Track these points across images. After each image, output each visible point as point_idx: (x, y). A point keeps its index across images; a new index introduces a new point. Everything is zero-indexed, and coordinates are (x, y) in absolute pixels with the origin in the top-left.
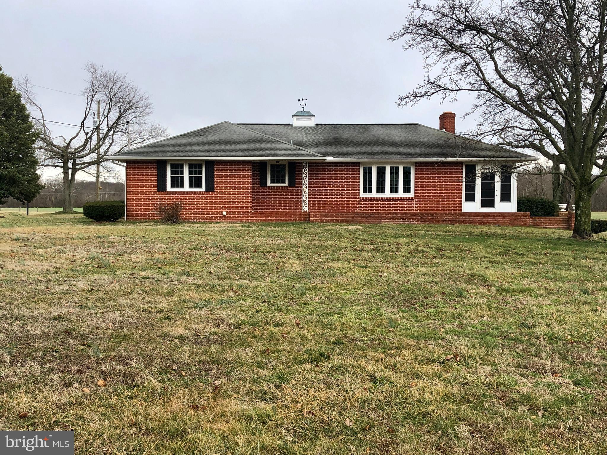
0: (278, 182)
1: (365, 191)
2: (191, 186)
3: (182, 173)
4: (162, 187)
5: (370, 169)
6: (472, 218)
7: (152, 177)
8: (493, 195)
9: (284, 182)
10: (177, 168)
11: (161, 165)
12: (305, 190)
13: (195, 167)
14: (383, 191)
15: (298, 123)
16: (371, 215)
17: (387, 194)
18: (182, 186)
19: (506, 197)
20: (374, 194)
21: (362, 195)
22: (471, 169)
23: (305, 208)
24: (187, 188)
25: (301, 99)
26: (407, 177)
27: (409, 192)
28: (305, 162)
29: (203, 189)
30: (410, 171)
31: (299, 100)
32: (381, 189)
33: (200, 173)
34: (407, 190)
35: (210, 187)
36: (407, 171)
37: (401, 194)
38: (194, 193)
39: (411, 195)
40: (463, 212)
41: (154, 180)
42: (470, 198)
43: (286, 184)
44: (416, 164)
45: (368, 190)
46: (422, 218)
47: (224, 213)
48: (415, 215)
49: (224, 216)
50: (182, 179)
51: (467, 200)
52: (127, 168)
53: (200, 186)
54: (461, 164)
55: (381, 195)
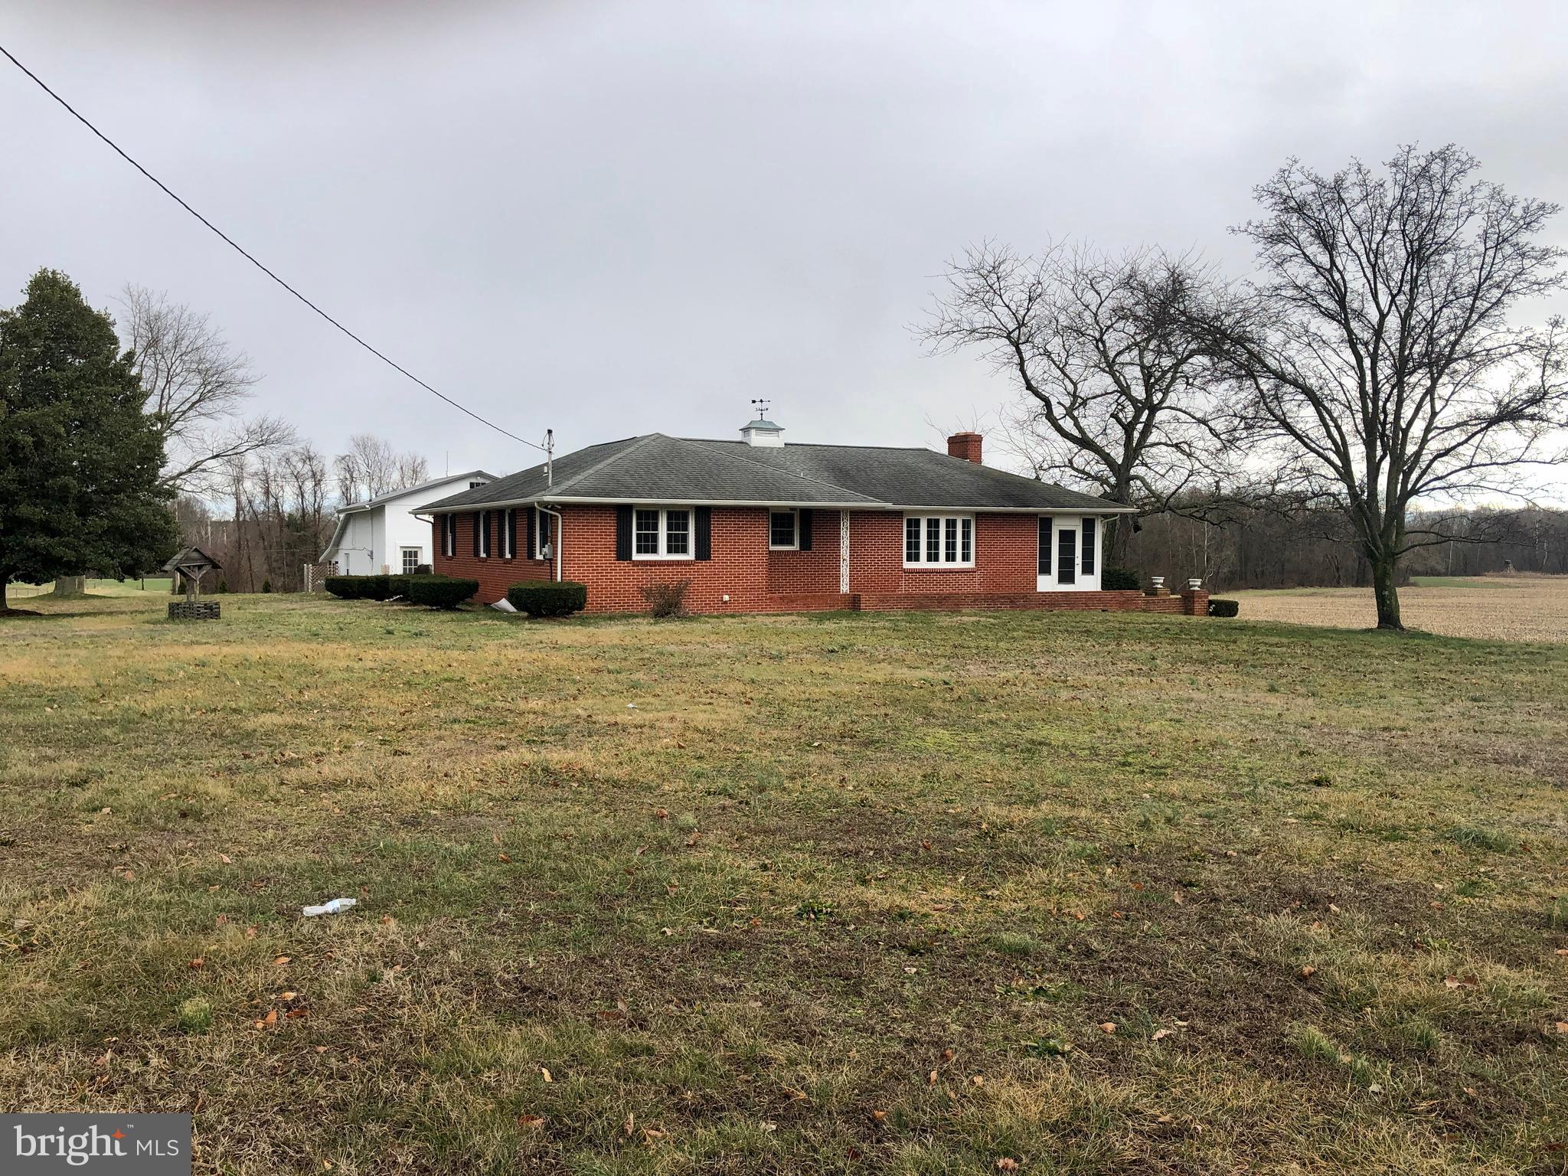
0: (782, 543)
1: (909, 559)
2: (669, 551)
3: (656, 528)
4: (623, 554)
5: (917, 523)
6: (1052, 601)
7: (608, 534)
8: (1072, 564)
9: (791, 543)
10: (648, 517)
11: (623, 512)
12: (845, 556)
13: (677, 518)
14: (937, 559)
15: (757, 440)
16: (947, 598)
17: (942, 564)
18: (654, 550)
19: (1088, 569)
20: (923, 564)
21: (905, 565)
22: (1046, 524)
23: (845, 588)
24: (663, 554)
25: (758, 400)
26: (966, 535)
27: (968, 559)
28: (845, 510)
29: (690, 556)
30: (969, 527)
31: (754, 402)
32: (933, 557)
33: (686, 528)
34: (966, 556)
35: (703, 553)
36: (966, 524)
37: (958, 563)
38: (679, 563)
39: (970, 565)
40: (1038, 590)
41: (611, 540)
42: (1046, 569)
43: (796, 547)
44: (979, 515)
45: (914, 556)
47: (726, 598)
49: (726, 602)
50: (655, 538)
51: (1041, 572)
53: (684, 550)
54: (1032, 516)
55: (933, 565)
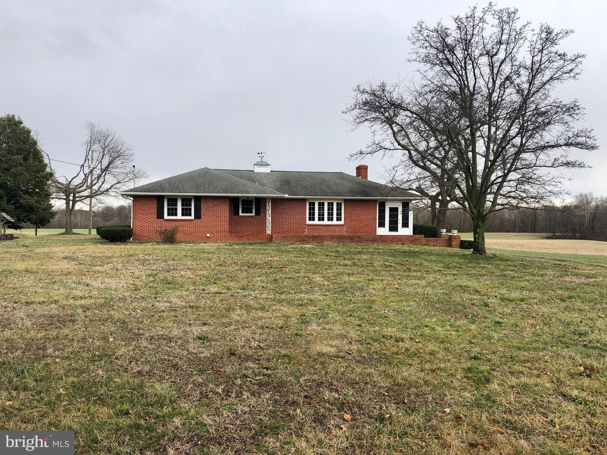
0: (247, 212)
1: (310, 220)
2: (183, 215)
3: (176, 205)
4: (160, 215)
5: (314, 204)
6: (383, 239)
7: (153, 207)
8: (397, 223)
9: (252, 212)
10: (173, 201)
11: (160, 199)
12: (269, 218)
13: (186, 201)
14: (323, 220)
15: (258, 170)
17: (326, 222)
18: (176, 215)
19: (405, 224)
20: (316, 222)
21: (308, 222)
22: (382, 205)
23: (269, 232)
24: (179, 216)
25: (260, 153)
26: (339, 209)
27: (340, 220)
28: (269, 198)
29: (192, 217)
30: (341, 205)
31: (259, 153)
32: (321, 218)
33: (190, 205)
34: (339, 219)
35: (198, 216)
36: (339, 205)
37: (335, 222)
38: (186, 220)
39: (342, 222)
40: (377, 234)
41: (155, 210)
42: (382, 225)
43: (253, 214)
44: (346, 201)
45: (312, 218)
46: (351, 239)
47: (208, 235)
48: (347, 237)
49: (208, 237)
50: (176, 209)
51: (379, 226)
52: (133, 201)
53: (190, 215)
54: (375, 201)
55: (321, 223)
